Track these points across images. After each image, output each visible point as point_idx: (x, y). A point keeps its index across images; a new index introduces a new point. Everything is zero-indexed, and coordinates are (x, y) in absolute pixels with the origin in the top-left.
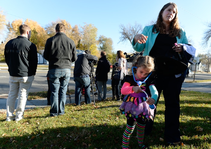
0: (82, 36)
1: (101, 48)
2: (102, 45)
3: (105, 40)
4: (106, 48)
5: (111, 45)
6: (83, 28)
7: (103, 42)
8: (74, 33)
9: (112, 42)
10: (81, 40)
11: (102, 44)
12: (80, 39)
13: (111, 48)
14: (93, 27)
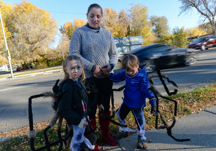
0: (131, 21)
1: (155, 31)
2: (154, 28)
3: (158, 20)
4: (160, 29)
5: (166, 25)
6: (131, 11)
7: (156, 23)
8: (121, 19)
9: (167, 20)
10: (131, 25)
11: (155, 26)
12: (129, 24)
13: (166, 28)
14: (141, 7)
